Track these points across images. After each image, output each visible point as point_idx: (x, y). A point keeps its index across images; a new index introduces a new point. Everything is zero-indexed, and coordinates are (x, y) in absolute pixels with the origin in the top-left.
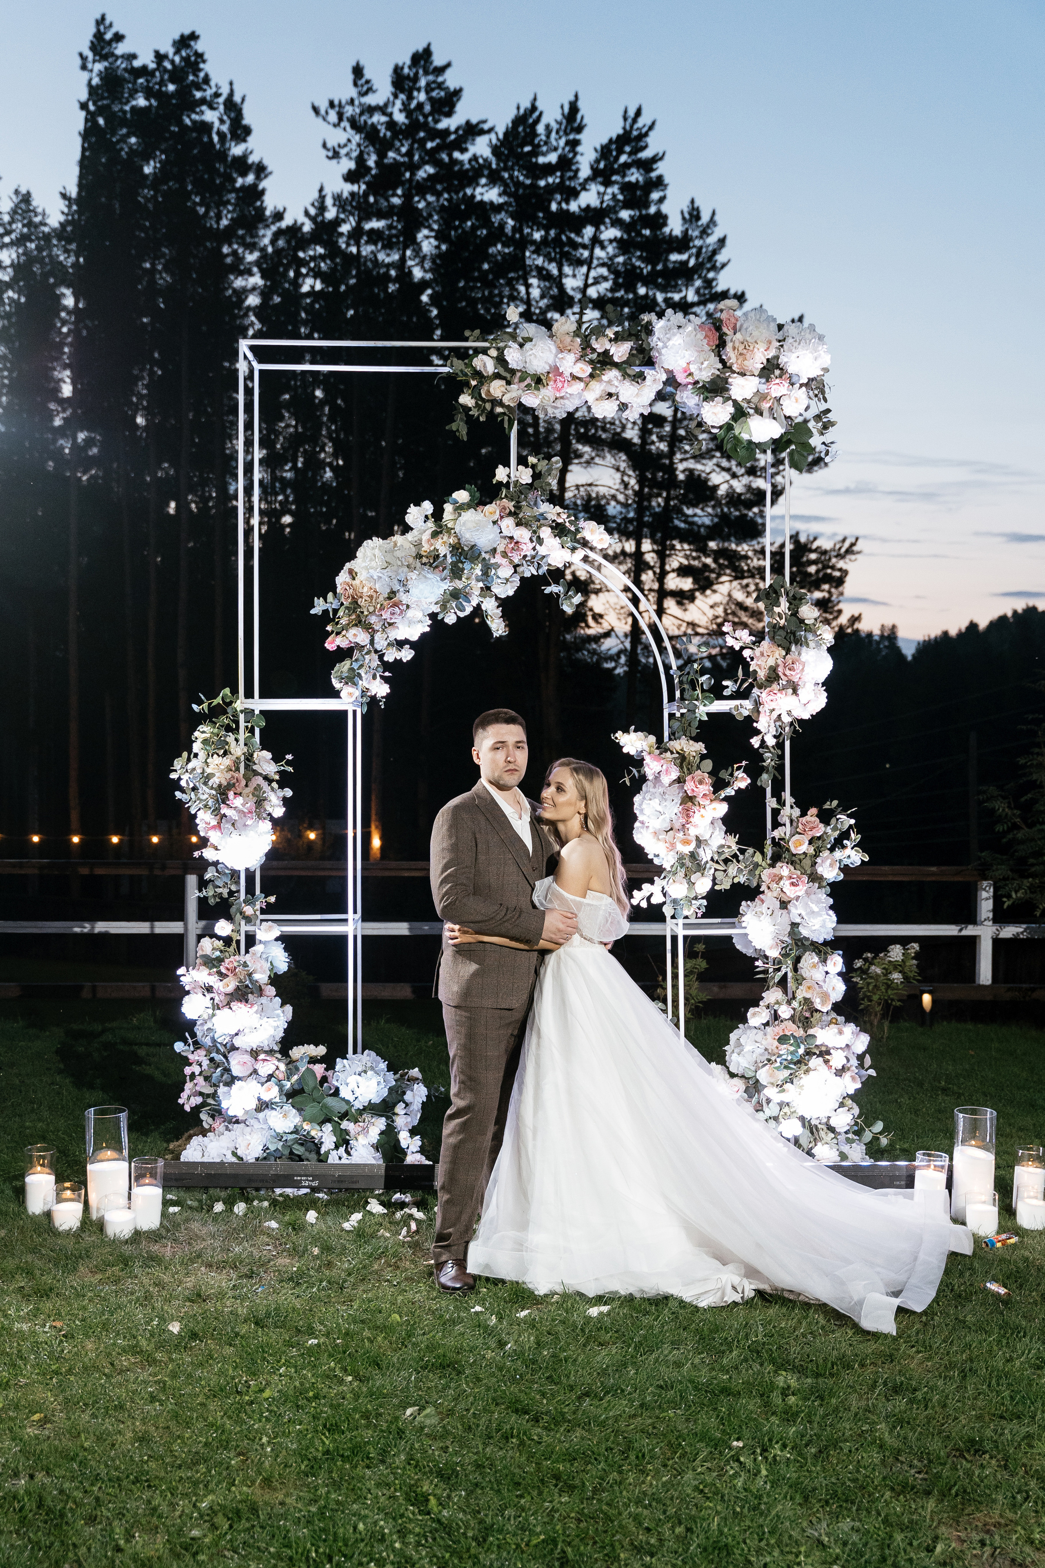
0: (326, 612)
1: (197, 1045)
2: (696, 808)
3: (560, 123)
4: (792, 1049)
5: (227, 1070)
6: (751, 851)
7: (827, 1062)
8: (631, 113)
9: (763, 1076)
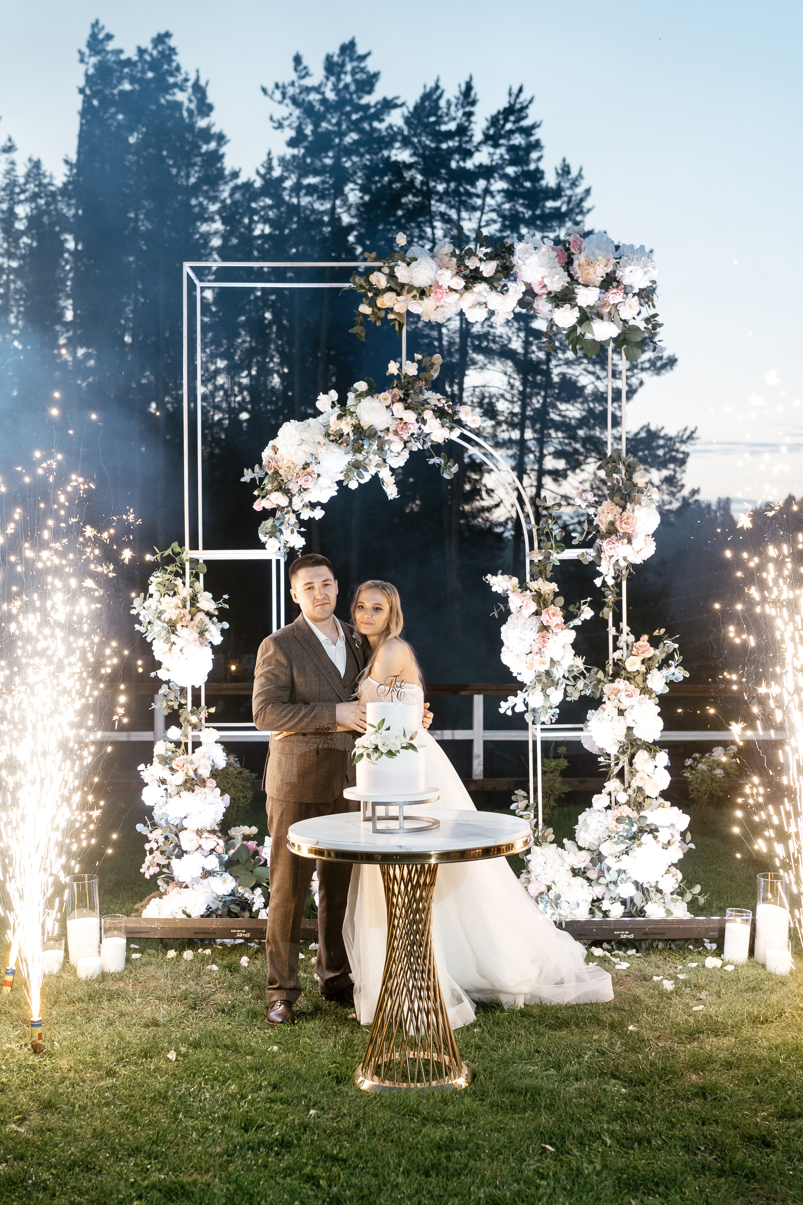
0: (253, 480)
1: (154, 826)
2: (549, 635)
3: (458, 99)
4: (627, 827)
5: (178, 846)
6: (595, 669)
7: (655, 837)
8: (515, 91)
9: (606, 849)
